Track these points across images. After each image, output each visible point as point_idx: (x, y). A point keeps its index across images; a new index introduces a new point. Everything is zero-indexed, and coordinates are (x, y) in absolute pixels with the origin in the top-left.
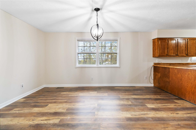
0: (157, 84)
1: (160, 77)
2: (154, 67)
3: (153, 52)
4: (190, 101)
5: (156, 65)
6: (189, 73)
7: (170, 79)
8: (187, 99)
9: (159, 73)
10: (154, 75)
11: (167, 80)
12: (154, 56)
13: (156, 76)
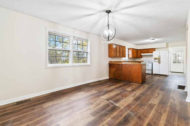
0: (112, 76)
1: (115, 71)
2: (109, 64)
3: (109, 53)
4: (136, 82)
5: (111, 63)
6: (136, 66)
7: (123, 71)
8: (134, 81)
9: (113, 68)
10: (109, 70)
11: (121, 72)
12: (110, 56)
13: (111, 70)
